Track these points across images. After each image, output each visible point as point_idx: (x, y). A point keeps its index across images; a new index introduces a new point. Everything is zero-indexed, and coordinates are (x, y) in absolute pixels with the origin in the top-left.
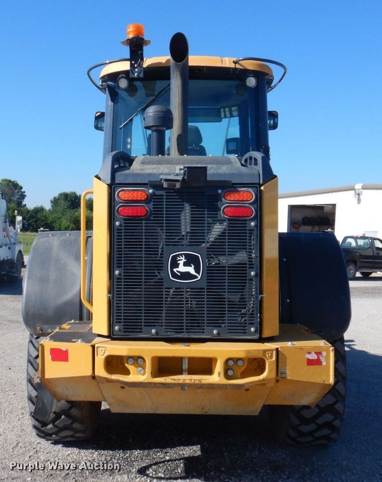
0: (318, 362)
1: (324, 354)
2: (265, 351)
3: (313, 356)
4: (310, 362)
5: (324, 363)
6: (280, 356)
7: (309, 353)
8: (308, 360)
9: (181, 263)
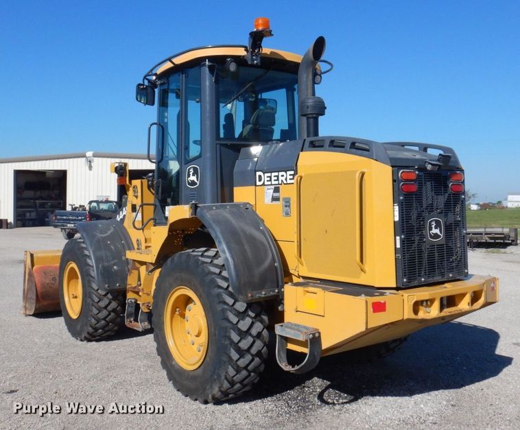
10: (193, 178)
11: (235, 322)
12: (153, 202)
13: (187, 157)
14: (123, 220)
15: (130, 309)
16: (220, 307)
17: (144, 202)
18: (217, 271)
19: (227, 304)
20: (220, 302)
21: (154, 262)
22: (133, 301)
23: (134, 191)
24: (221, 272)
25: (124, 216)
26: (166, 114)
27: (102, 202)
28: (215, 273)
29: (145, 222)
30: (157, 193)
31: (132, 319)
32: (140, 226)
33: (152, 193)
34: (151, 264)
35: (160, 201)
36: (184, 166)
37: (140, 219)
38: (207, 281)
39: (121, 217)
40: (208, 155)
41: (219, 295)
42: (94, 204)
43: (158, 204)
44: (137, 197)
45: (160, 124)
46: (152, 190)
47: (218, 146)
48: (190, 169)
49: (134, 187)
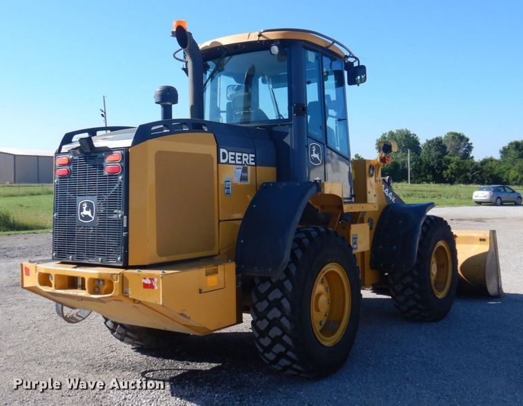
0: (151, 286)
1: (156, 280)
2: (112, 275)
3: (148, 281)
4: (146, 286)
5: (156, 288)
6: (124, 279)
7: (145, 278)
8: (144, 284)
9: (84, 208)
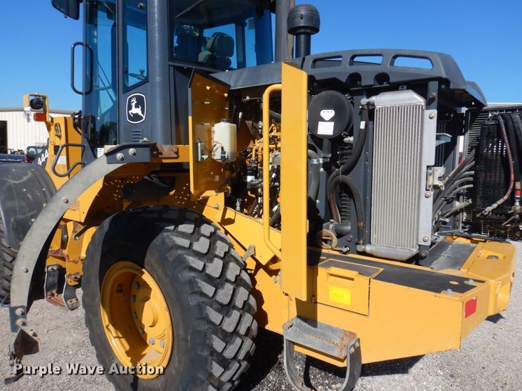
10: (136, 111)
11: (218, 322)
12: (80, 143)
13: (126, 82)
14: (44, 163)
15: (51, 279)
16: (193, 301)
17: (70, 142)
18: (186, 243)
19: (205, 295)
20: (194, 293)
21: (83, 221)
22: (55, 268)
23: (56, 130)
24: (191, 245)
25: (46, 159)
26: (96, 33)
27: (39, 148)
28: (182, 248)
29: (71, 166)
30: (86, 132)
31: (54, 292)
32: (66, 171)
33: (79, 132)
34: (80, 223)
35: (90, 142)
36: (122, 95)
37: (65, 163)
38: (171, 259)
39: (43, 160)
40: (158, 79)
41: (192, 283)
42: (33, 150)
43: (86, 144)
44: (60, 137)
45: (86, 45)
46: (79, 129)
47: (172, 68)
48: (131, 98)
49: (56, 125)
